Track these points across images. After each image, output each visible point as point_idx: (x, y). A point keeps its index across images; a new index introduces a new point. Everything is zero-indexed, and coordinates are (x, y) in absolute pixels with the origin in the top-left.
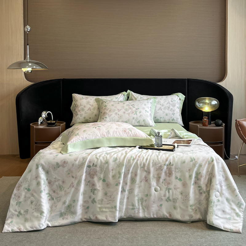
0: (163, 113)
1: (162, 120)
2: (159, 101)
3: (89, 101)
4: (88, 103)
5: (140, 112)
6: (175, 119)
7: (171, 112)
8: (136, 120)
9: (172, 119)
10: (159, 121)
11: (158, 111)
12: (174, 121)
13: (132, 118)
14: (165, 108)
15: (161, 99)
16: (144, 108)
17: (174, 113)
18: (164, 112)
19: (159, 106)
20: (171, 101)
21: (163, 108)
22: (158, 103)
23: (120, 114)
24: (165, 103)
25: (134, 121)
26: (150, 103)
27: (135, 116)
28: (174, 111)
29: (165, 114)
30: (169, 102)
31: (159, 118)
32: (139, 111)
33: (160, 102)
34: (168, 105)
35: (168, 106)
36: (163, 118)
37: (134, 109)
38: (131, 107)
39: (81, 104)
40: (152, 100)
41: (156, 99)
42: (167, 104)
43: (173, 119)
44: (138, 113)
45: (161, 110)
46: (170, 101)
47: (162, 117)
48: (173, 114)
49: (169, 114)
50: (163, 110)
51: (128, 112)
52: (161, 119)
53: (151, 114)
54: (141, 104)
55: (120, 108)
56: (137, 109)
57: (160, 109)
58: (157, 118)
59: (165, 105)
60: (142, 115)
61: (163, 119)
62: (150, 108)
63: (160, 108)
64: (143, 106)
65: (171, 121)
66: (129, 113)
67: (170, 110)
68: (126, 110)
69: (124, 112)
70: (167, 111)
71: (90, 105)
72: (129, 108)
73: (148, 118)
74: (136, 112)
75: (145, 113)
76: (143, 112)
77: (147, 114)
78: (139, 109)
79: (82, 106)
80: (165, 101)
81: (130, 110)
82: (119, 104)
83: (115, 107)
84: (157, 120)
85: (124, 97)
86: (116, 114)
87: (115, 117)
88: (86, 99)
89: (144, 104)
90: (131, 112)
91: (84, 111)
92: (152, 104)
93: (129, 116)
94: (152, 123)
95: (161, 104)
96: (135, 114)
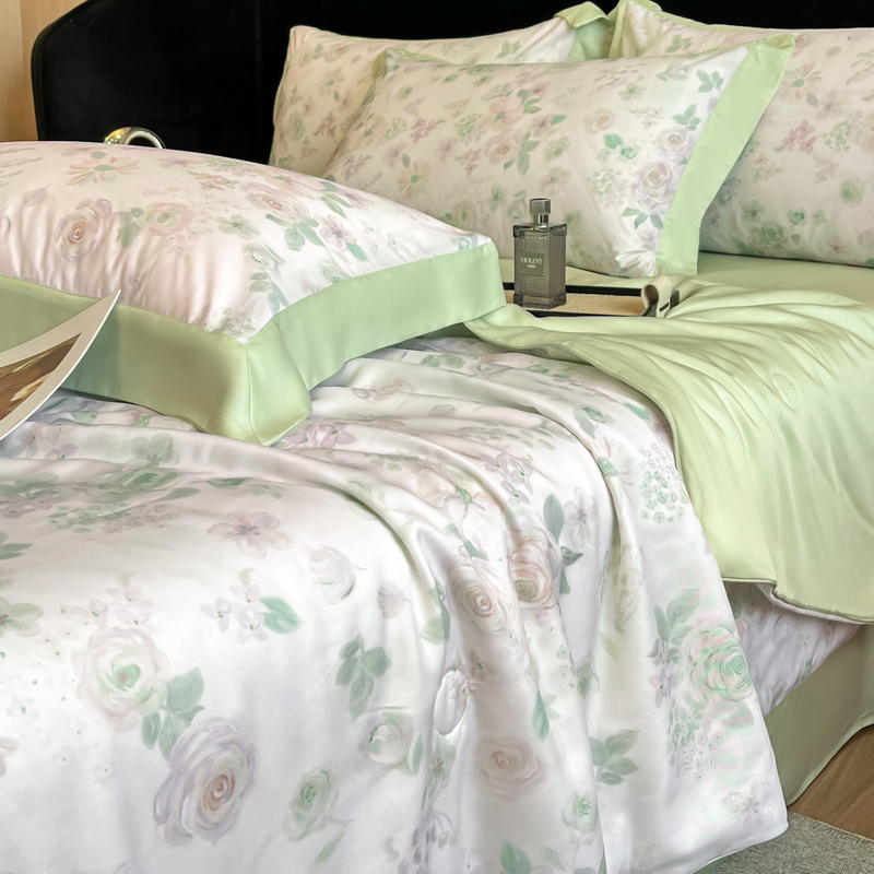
0: (821, 178)
1: (810, 237)
2: (806, 69)
3: (338, 71)
4: (332, 79)
5: (558, 152)
10: (793, 248)
11: (775, 159)
13: (488, 195)
14: (841, 135)
15: (833, 52)
16: (604, 120)
18: (827, 169)
19: (792, 113)
21: (824, 126)
22: (799, 83)
23: (414, 158)
24: (854, 86)
26: (694, 82)
29: (834, 185)
31: (785, 223)
32: (557, 136)
33: (817, 78)
36: (818, 216)
37: (524, 123)
38: (513, 102)
39: (295, 91)
40: (740, 55)
41: (787, 53)
44: (536, 156)
45: (808, 146)
47: (809, 212)
50: (818, 146)
51: (474, 146)
52: (798, 230)
53: (657, 174)
54: (604, 82)
55: (428, 113)
56: (543, 124)
57: (801, 138)
58: (762, 217)
60: (565, 174)
61: (820, 229)
62: (667, 124)
63: (804, 128)
64: (612, 100)
66: (476, 154)
68: (468, 129)
69: (448, 148)
70: (854, 162)
71: (336, 96)
72: (495, 115)
73: (606, 206)
74: (528, 146)
75: (598, 157)
76: (586, 151)
77: (610, 170)
78: (565, 121)
79: (299, 107)
80: (867, 70)
81: (491, 133)
82: (449, 83)
83: (407, 108)
84: (772, 232)
85: (579, 47)
86: (396, 153)
87: (380, 175)
88: (334, 55)
89: (624, 88)
90: (488, 144)
91: (302, 139)
92: (715, 93)
93: (469, 174)
94: (638, 246)
95: (819, 97)
96: (514, 167)
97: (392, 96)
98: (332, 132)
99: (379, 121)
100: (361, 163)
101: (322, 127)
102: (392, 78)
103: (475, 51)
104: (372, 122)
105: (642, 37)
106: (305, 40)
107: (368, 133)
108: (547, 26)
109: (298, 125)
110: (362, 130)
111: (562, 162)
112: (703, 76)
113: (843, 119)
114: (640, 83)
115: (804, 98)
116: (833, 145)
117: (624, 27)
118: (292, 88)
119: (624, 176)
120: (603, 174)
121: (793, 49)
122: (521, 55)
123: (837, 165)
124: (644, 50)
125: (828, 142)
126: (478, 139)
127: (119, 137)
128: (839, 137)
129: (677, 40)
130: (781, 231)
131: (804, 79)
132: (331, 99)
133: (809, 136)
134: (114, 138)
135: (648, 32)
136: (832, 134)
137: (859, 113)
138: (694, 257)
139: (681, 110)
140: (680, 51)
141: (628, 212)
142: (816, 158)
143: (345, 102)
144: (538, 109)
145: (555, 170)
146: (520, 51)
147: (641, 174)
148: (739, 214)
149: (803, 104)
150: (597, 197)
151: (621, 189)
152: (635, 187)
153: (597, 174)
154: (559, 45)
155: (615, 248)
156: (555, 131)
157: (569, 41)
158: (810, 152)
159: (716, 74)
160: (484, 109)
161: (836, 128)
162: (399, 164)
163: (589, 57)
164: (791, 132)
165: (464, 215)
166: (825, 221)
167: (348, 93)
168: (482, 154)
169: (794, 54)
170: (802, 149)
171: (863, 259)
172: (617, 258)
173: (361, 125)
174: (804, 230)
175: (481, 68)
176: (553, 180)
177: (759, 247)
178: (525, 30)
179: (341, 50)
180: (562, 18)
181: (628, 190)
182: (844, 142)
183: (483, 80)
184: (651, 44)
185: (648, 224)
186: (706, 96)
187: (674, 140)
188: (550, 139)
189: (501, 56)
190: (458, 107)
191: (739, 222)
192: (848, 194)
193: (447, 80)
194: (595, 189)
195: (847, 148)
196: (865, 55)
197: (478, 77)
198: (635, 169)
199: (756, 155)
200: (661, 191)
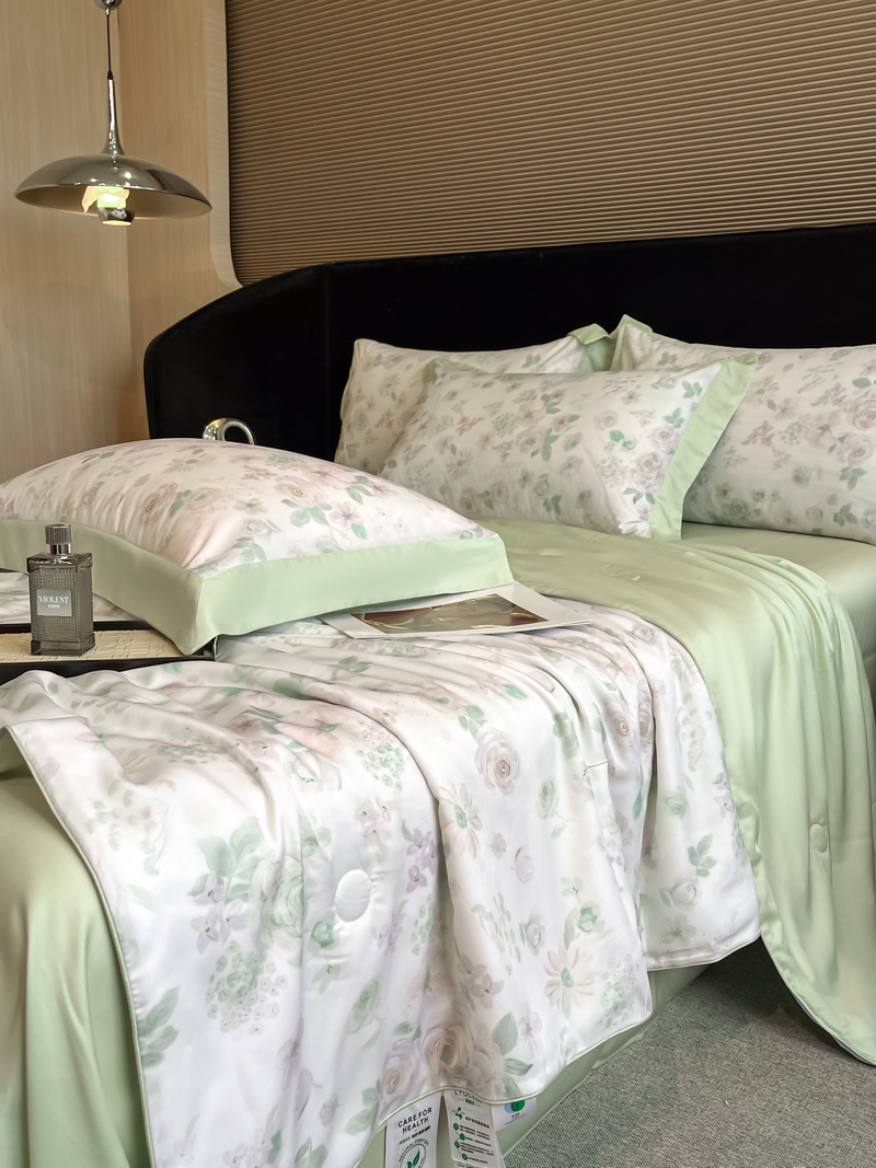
0: (777, 465)
1: (768, 511)
2: (768, 380)
3: (395, 376)
4: (390, 382)
5: (574, 444)
6: (858, 512)
7: (833, 464)
8: (539, 491)
9: (837, 508)
10: (755, 519)
11: (741, 450)
12: (847, 529)
13: (518, 476)
14: (794, 432)
15: (788, 367)
16: (609, 419)
17: (860, 472)
18: (782, 459)
19: (755, 415)
20: (856, 383)
21: (781, 425)
22: (761, 392)
23: (459, 447)
24: (804, 394)
25: (527, 493)
26: (679, 390)
27: (535, 465)
28: (859, 452)
29: (787, 471)
30: (838, 389)
31: (748, 499)
32: (573, 432)
33: (775, 388)
34: (829, 408)
35: (819, 418)
36: (775, 495)
37: (547, 421)
38: (538, 405)
39: (359, 391)
40: (716, 368)
41: (752, 368)
42: (823, 400)
43: (846, 509)
44: (557, 447)
45: (768, 441)
46: (847, 381)
47: (768, 492)
48: (852, 476)
49: (814, 474)
50: (776, 441)
51: (508, 438)
52: (759, 506)
53: (650, 462)
54: (609, 390)
55: (471, 411)
56: (562, 422)
57: (763, 434)
58: (732, 496)
59: (805, 408)
60: (580, 461)
61: (776, 505)
62: (658, 423)
63: (765, 427)
64: (616, 404)
65: (830, 525)
66: (509, 445)
67: (832, 449)
68: (503, 425)
69: (486, 439)
70: (804, 454)
71: (394, 396)
72: (523, 415)
73: (611, 486)
74: (550, 439)
75: (605, 449)
76: (595, 443)
77: (615, 459)
78: (578, 421)
79: (363, 404)
80: (814, 382)
81: (520, 429)
82: (487, 389)
83: (454, 408)
84: (739, 507)
85: (587, 359)
86: (445, 443)
87: (432, 460)
88: (391, 363)
89: (625, 394)
90: (519, 437)
91: (366, 430)
92: (695, 398)
93: (503, 460)
94: (636, 517)
95: (776, 403)
96: (539, 455)
97: (442, 397)
98: (390, 424)
99: (431, 417)
100: (418, 450)
101: (382, 421)
102: (440, 384)
103: (505, 362)
104: (424, 419)
105: (638, 354)
106: (367, 350)
107: (423, 427)
108: (562, 342)
109: (362, 419)
110: (418, 425)
111: (576, 452)
112: (686, 386)
113: (795, 420)
114: (638, 391)
115: (765, 403)
116: (787, 440)
117: (623, 344)
118: (357, 389)
119: (626, 463)
120: (609, 461)
121: (756, 365)
122: (542, 365)
123: (790, 456)
124: (639, 364)
125: (784, 438)
126: (511, 433)
127: (217, 426)
128: (792, 434)
129: (665, 356)
130: (746, 506)
131: (766, 388)
132: (389, 398)
133: (769, 433)
134: (213, 426)
135: (643, 350)
136: (786, 432)
137: (808, 416)
138: (678, 526)
139: (669, 412)
140: (668, 365)
141: (628, 491)
142: (774, 450)
143: (401, 401)
144: (558, 410)
145: (572, 458)
146: (540, 362)
147: (638, 462)
148: (714, 492)
149: (764, 408)
150: (604, 479)
151: (623, 473)
152: (634, 471)
153: (604, 462)
154: (571, 358)
155: (618, 519)
156: (570, 428)
157: (579, 355)
158: (769, 445)
159: (696, 384)
160: (515, 409)
161: (790, 427)
162: (448, 452)
163: (596, 369)
164: (755, 430)
165: (499, 492)
166: (780, 498)
167: (403, 394)
168: (513, 445)
169: (758, 369)
170: (763, 443)
171: (809, 530)
172: (620, 527)
173: (417, 421)
174: (764, 506)
175: (511, 377)
176: (570, 466)
177: (729, 518)
178: (545, 345)
179: (397, 359)
180: (574, 336)
181: (628, 474)
182: (795, 438)
183: (514, 386)
184: (646, 358)
185: (644, 501)
186: (689, 401)
187: (664, 435)
188: (567, 433)
189: (525, 366)
190: (494, 408)
191: (714, 500)
192: (799, 478)
193: (485, 386)
194: (603, 473)
195: (798, 443)
196: (812, 370)
197: (509, 384)
198: (634, 457)
199: (727, 448)
200: (654, 474)
